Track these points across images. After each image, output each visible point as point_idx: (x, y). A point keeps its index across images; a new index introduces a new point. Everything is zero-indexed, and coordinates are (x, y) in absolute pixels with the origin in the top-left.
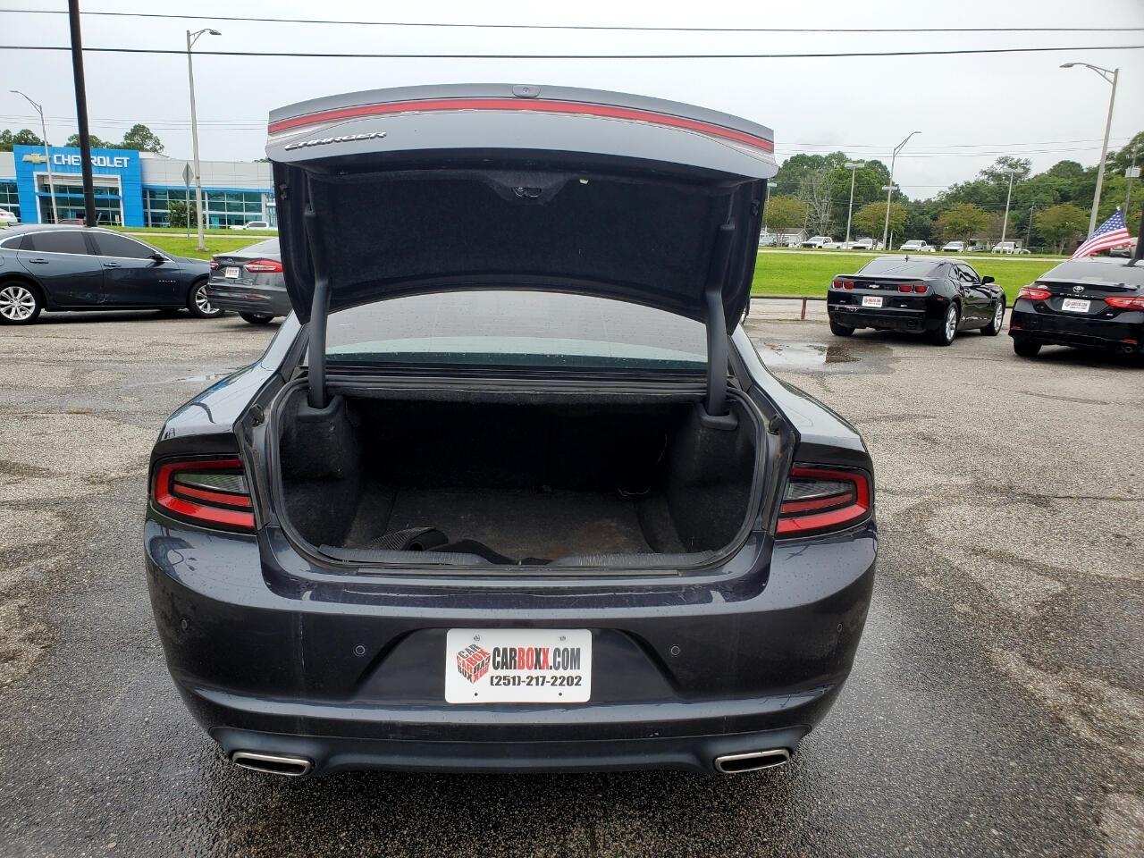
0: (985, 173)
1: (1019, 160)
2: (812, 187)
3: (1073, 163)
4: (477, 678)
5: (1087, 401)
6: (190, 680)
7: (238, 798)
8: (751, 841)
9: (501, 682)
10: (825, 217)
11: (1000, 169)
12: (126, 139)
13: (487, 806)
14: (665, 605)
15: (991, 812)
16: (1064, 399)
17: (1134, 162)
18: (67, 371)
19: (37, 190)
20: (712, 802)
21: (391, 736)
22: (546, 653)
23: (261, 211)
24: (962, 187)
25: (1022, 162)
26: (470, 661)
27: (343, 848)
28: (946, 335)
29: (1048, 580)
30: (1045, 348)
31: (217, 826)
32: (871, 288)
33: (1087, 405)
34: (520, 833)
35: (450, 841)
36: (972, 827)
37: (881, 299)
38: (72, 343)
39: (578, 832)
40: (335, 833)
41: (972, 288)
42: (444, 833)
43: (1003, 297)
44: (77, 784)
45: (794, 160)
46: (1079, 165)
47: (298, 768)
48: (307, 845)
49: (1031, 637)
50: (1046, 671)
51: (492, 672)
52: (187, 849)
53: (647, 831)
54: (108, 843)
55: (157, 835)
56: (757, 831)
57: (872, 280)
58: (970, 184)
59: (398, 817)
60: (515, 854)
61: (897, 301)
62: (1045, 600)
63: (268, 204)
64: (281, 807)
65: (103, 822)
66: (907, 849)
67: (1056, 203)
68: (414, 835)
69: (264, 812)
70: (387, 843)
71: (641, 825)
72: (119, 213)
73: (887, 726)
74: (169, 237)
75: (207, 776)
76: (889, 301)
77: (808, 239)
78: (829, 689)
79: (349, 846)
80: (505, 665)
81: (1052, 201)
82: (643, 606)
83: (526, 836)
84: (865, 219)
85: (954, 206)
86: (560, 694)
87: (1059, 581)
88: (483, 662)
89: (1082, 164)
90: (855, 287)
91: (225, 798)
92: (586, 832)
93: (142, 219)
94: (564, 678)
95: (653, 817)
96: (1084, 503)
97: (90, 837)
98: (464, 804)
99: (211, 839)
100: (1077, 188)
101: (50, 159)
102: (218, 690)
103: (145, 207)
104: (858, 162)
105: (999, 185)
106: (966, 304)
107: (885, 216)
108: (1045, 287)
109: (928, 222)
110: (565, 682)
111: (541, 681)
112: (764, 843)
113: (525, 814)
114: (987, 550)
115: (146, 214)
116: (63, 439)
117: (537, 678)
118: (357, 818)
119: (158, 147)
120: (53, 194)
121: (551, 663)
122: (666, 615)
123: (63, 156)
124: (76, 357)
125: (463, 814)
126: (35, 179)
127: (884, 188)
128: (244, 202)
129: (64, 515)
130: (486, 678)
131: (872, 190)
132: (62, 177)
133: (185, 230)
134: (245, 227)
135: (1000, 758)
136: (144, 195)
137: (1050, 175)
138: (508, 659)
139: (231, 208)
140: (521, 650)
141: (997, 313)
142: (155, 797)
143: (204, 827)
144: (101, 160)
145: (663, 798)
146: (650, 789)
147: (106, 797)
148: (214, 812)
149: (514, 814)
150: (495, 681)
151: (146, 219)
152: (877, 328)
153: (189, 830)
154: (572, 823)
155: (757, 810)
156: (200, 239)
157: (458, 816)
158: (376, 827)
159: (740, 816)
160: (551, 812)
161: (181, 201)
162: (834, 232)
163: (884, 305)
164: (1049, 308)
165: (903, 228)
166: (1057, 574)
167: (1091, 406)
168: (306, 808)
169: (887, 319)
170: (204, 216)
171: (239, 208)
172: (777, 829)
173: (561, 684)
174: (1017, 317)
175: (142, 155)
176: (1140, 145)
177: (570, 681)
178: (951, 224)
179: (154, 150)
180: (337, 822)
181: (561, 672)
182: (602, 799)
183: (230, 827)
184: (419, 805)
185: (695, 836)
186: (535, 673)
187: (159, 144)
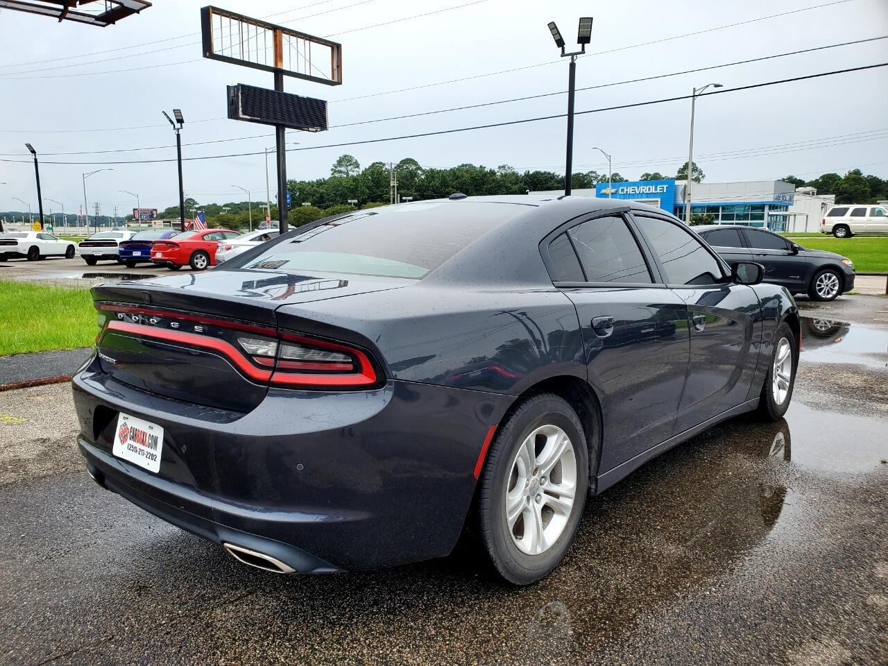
12: (676, 173)
22: (146, 435)
23: (763, 219)
63: (771, 213)
86: (148, 464)
94: (151, 454)
110: (151, 457)
117: (142, 451)
119: (701, 176)
121: (147, 442)
123: (625, 188)
128: (750, 213)
136: (675, 212)
139: (739, 217)
144: (649, 188)
161: (700, 214)
171: (746, 217)
179: (697, 180)
181: (150, 450)
186: (142, 447)
187: (702, 174)
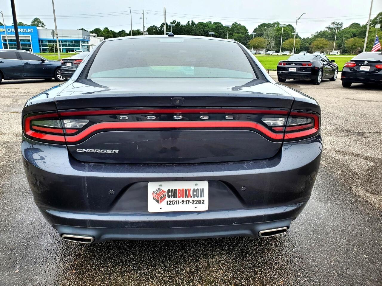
0: (327, 28)
1: (339, 23)
2: (268, 34)
3: (357, 24)
4: (161, 202)
5: (370, 101)
6: (43, 206)
7: (68, 251)
8: (270, 262)
9: (171, 203)
10: (273, 45)
11: (332, 26)
12: (32, 23)
13: (165, 251)
14: (239, 170)
15: (362, 248)
16: (362, 100)
17: (378, 22)
18: (11, 99)
19: (2, 41)
20: (254, 247)
21: (126, 227)
22: (190, 190)
23: (80, 47)
24: (319, 33)
25: (340, 24)
26: (158, 195)
27: (109, 270)
28: (318, 81)
29: (368, 161)
30: (353, 84)
31: (60, 262)
32: (292, 65)
33: (370, 102)
34: (179, 262)
35: (152, 266)
36: (356, 254)
37: (296, 68)
38: (13, 90)
39: (202, 261)
40: (106, 264)
41: (327, 64)
42: (149, 262)
43: (338, 67)
44: (5, 247)
45: (262, 25)
46: (359, 24)
47: (89, 240)
48: (95, 269)
49: (366, 182)
50: (374, 194)
51: (167, 199)
52: (47, 272)
53: (229, 260)
54: (16, 270)
55: (36, 266)
56: (272, 258)
57: (292, 62)
58: (322, 32)
59: (131, 257)
60: (178, 270)
61: (302, 69)
62: (368, 168)
63: (82, 44)
64: (85, 254)
65: (14, 262)
66: (332, 264)
67: (351, 37)
68: (138, 264)
69: (78, 257)
70: (127, 267)
71: (227, 257)
72: (31, 48)
73: (317, 216)
74: (48, 56)
75: (56, 242)
76: (299, 69)
77: (267, 52)
78: (302, 203)
79: (112, 269)
80: (173, 196)
81: (350, 37)
82: (230, 171)
83: (182, 263)
84: (286, 44)
85: (317, 39)
86: (196, 207)
87: (372, 161)
88: (163, 195)
89: (360, 24)
90: (287, 65)
91: (63, 251)
92: (205, 261)
93: (39, 50)
94: (197, 201)
95: (231, 254)
96: (376, 135)
97: (9, 268)
98: (157, 251)
99: (57, 268)
100: (359, 32)
101: (6, 30)
102: (55, 210)
103: (40, 46)
104: (284, 25)
105: (332, 32)
106: (325, 70)
107: (293, 43)
108: (354, 62)
109: (308, 45)
110: (198, 203)
111: (187, 202)
112: (275, 263)
113: (181, 254)
114: (344, 152)
115: (40, 48)
116: (8, 122)
117: (186, 201)
118: (115, 257)
119: (43, 26)
120: (8, 43)
121: (192, 195)
122: (239, 174)
123: (11, 29)
124: (14, 95)
125: (157, 255)
126: (2, 37)
127: (293, 34)
128: (74, 44)
129: (6, 147)
130: (165, 202)
131: (289, 35)
132: (11, 36)
133: (54, 53)
134: (75, 52)
135: (362, 227)
136: (39, 42)
137: (349, 28)
138: (174, 193)
139: (69, 46)
140: (179, 190)
141: (335, 73)
142: (35, 251)
143: (54, 263)
144: (24, 30)
145: (234, 246)
146: (229, 243)
147: (16, 252)
148: (59, 256)
149: (176, 254)
150: (169, 203)
151: (40, 50)
152: (294, 79)
153: (48, 264)
154: (200, 257)
155: (272, 250)
156: (59, 56)
157: (155, 256)
158: (122, 261)
159: (265, 252)
160: (191, 253)
161: (52, 44)
162: (275, 49)
163: (297, 71)
164: (355, 70)
165: (299, 47)
166: (371, 159)
167: (371, 102)
168: (95, 254)
169: (298, 76)
170: (60, 49)
171: (72, 46)
172: (280, 257)
173: (196, 203)
174: (344, 73)
175: (38, 28)
176: (380, 17)
177: (200, 202)
178: (316, 45)
180: (107, 259)
181: (196, 199)
182: (211, 247)
183: (65, 262)
184: (140, 252)
185: (248, 261)
186: (185, 199)
187: (44, 24)
